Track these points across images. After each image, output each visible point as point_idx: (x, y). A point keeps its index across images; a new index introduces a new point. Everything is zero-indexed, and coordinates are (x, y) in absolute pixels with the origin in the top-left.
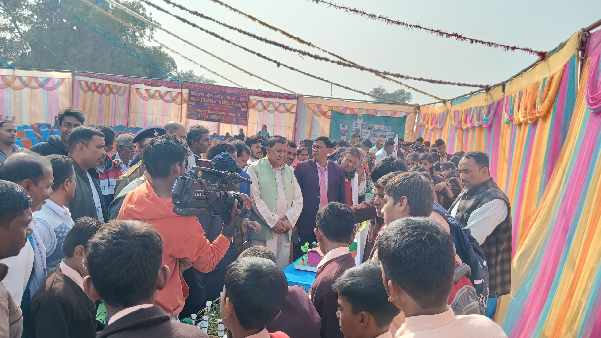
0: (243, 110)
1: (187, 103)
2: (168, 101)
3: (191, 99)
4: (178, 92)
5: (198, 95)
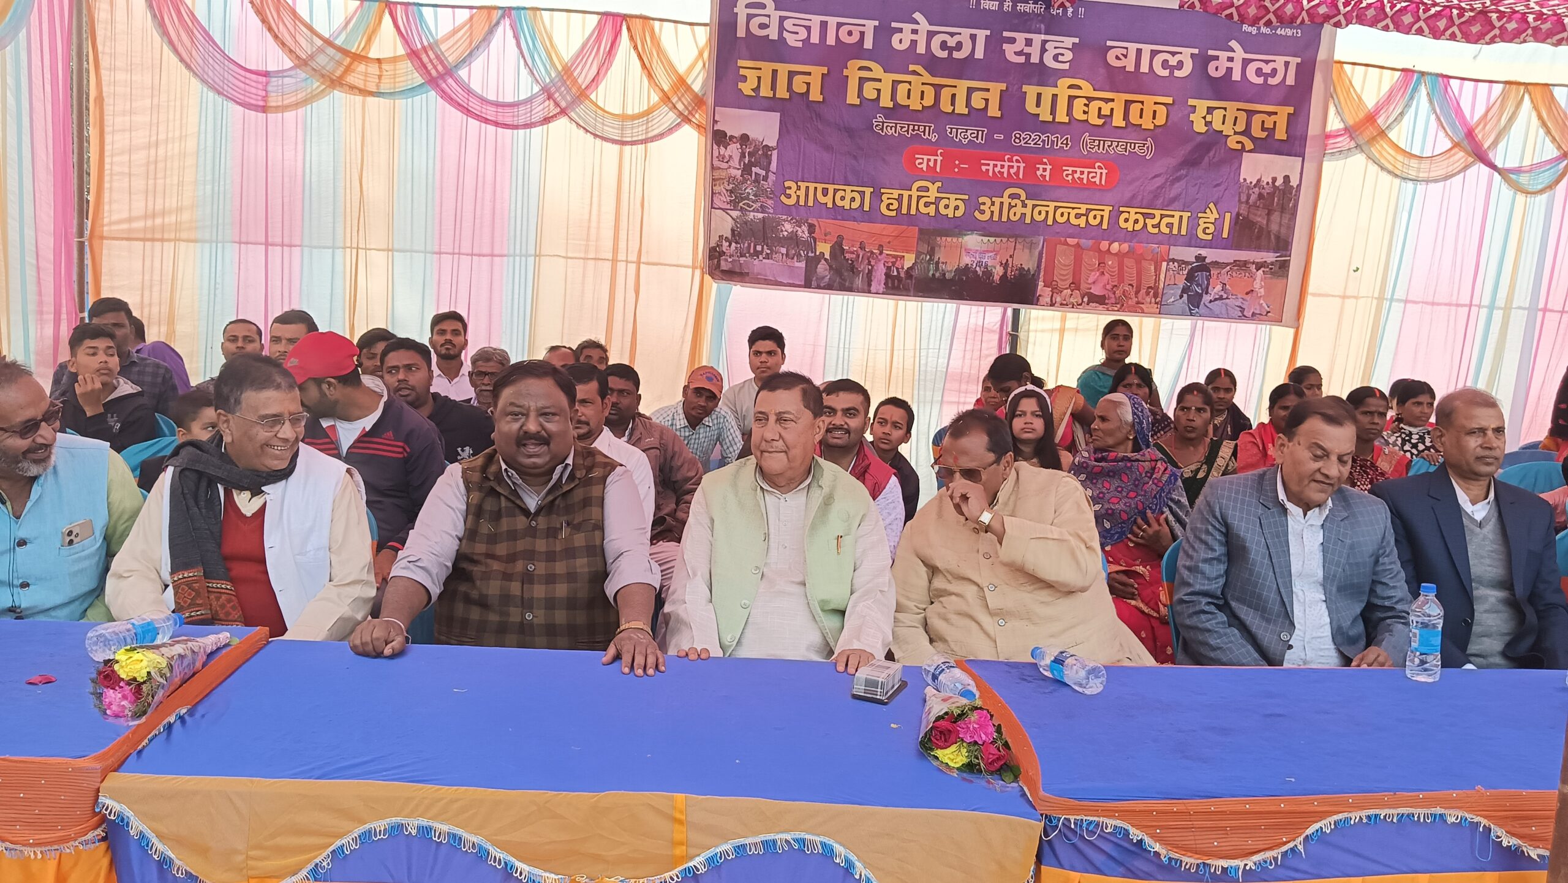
1: (699, 127)
2: (507, 110)
3: (741, 85)
4: (606, 15)
5: (815, 39)
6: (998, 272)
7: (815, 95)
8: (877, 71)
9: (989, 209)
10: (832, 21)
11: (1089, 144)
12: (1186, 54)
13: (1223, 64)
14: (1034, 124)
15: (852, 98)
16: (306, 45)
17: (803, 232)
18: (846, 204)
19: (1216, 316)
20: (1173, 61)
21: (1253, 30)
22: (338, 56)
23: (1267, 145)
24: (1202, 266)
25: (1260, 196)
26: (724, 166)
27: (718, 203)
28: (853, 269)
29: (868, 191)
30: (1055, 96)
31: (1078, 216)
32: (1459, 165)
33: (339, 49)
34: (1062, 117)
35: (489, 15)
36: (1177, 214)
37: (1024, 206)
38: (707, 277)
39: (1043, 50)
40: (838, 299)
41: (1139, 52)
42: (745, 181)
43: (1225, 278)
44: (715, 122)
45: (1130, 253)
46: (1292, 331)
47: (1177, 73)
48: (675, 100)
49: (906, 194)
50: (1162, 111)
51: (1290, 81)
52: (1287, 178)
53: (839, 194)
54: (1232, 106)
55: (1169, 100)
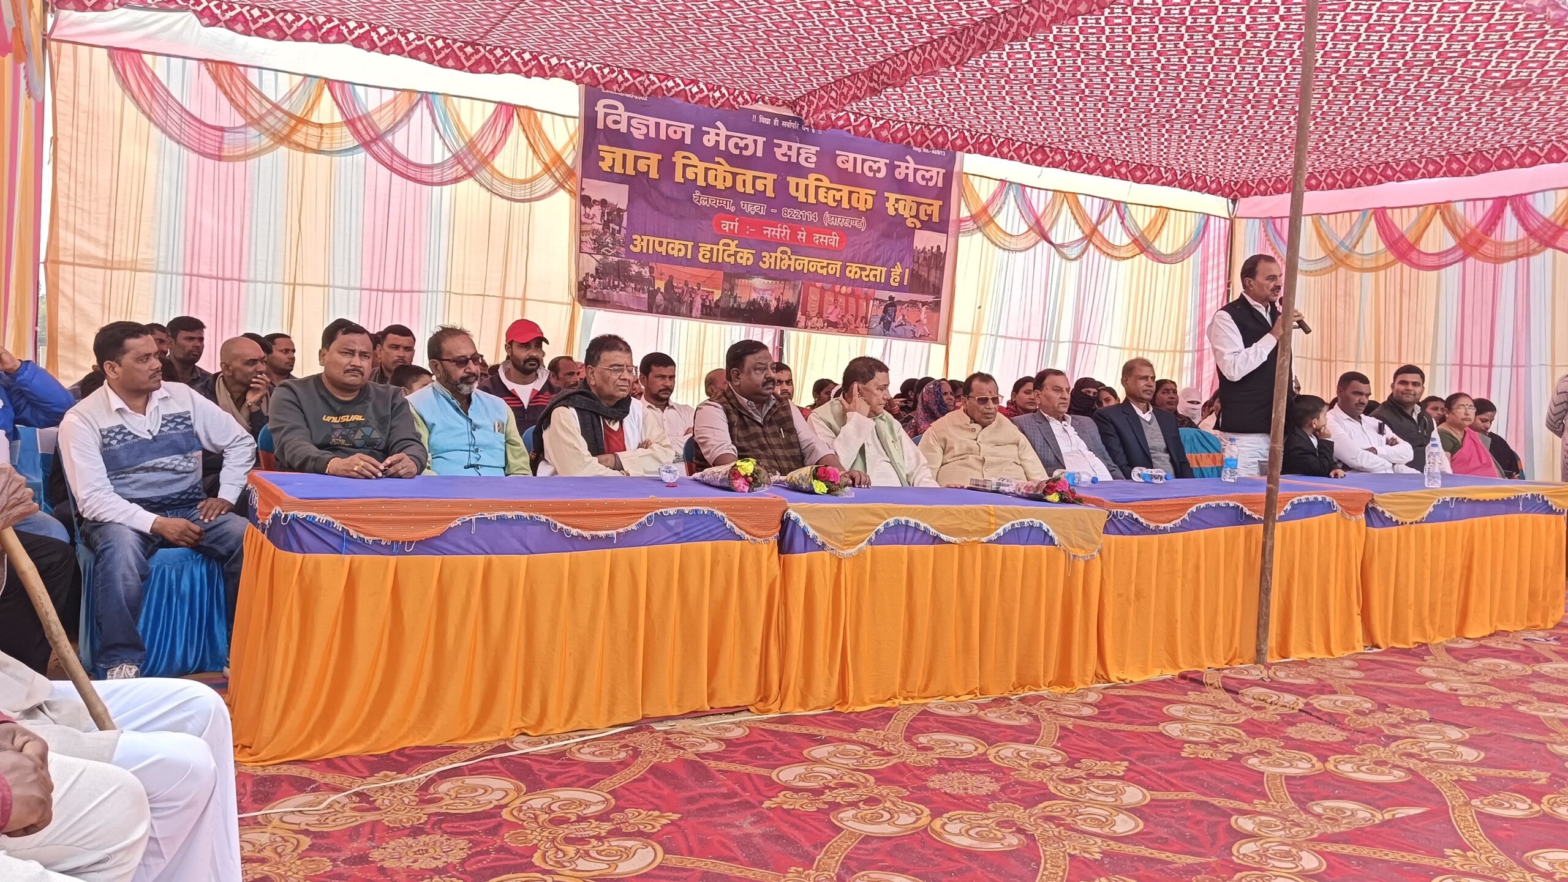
0: (925, 240)
1: (570, 192)
2: (424, 170)
3: (601, 164)
4: (501, 103)
5: (652, 134)
6: (773, 304)
7: (654, 174)
8: (695, 160)
9: (768, 261)
10: (663, 123)
11: (829, 219)
12: (882, 163)
13: (903, 170)
14: (794, 203)
15: (679, 178)
16: (257, 108)
17: (646, 273)
18: (675, 253)
19: (899, 337)
20: (875, 167)
21: (919, 150)
22: (286, 118)
23: (928, 225)
24: (892, 304)
25: (925, 258)
26: (590, 221)
27: (585, 249)
28: (680, 300)
29: (690, 244)
30: (807, 185)
31: (822, 268)
32: (1032, 242)
33: (286, 113)
34: (812, 200)
35: (410, 97)
36: (879, 269)
37: (790, 259)
38: (577, 303)
39: (799, 154)
40: (667, 321)
41: (855, 159)
42: (605, 233)
43: (905, 312)
44: (582, 189)
45: (853, 294)
46: (944, 347)
47: (878, 175)
48: (553, 169)
49: (715, 247)
50: (870, 199)
51: (940, 184)
52: (939, 247)
53: (671, 245)
54: (909, 198)
55: (874, 193)
